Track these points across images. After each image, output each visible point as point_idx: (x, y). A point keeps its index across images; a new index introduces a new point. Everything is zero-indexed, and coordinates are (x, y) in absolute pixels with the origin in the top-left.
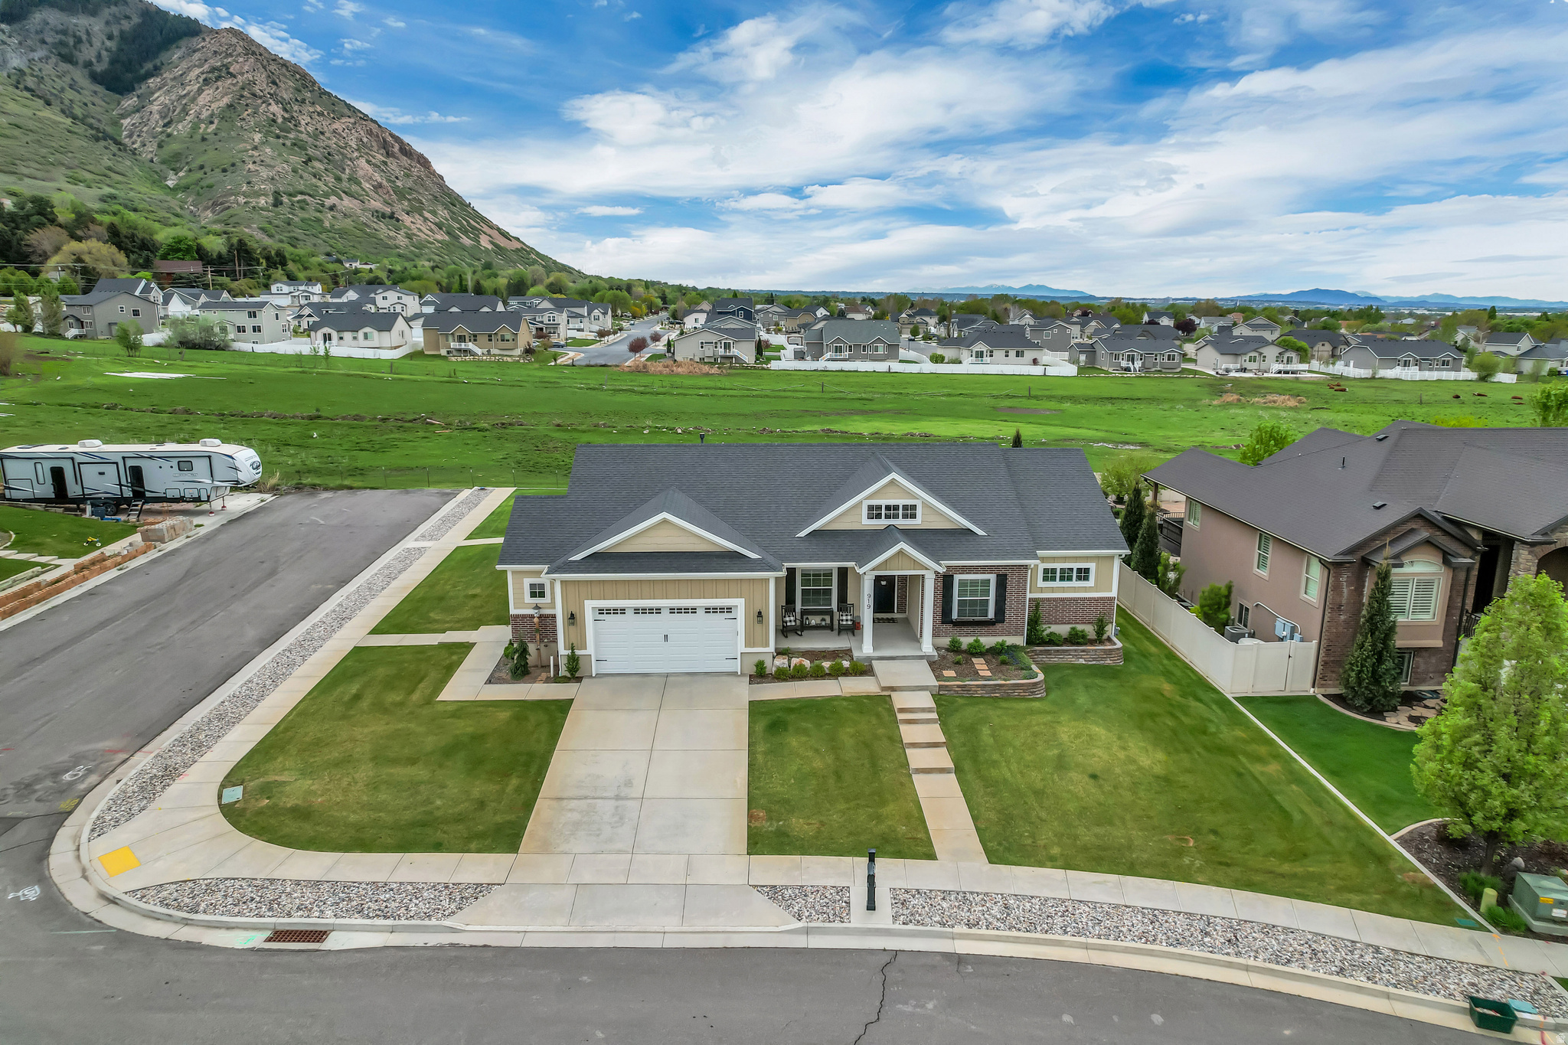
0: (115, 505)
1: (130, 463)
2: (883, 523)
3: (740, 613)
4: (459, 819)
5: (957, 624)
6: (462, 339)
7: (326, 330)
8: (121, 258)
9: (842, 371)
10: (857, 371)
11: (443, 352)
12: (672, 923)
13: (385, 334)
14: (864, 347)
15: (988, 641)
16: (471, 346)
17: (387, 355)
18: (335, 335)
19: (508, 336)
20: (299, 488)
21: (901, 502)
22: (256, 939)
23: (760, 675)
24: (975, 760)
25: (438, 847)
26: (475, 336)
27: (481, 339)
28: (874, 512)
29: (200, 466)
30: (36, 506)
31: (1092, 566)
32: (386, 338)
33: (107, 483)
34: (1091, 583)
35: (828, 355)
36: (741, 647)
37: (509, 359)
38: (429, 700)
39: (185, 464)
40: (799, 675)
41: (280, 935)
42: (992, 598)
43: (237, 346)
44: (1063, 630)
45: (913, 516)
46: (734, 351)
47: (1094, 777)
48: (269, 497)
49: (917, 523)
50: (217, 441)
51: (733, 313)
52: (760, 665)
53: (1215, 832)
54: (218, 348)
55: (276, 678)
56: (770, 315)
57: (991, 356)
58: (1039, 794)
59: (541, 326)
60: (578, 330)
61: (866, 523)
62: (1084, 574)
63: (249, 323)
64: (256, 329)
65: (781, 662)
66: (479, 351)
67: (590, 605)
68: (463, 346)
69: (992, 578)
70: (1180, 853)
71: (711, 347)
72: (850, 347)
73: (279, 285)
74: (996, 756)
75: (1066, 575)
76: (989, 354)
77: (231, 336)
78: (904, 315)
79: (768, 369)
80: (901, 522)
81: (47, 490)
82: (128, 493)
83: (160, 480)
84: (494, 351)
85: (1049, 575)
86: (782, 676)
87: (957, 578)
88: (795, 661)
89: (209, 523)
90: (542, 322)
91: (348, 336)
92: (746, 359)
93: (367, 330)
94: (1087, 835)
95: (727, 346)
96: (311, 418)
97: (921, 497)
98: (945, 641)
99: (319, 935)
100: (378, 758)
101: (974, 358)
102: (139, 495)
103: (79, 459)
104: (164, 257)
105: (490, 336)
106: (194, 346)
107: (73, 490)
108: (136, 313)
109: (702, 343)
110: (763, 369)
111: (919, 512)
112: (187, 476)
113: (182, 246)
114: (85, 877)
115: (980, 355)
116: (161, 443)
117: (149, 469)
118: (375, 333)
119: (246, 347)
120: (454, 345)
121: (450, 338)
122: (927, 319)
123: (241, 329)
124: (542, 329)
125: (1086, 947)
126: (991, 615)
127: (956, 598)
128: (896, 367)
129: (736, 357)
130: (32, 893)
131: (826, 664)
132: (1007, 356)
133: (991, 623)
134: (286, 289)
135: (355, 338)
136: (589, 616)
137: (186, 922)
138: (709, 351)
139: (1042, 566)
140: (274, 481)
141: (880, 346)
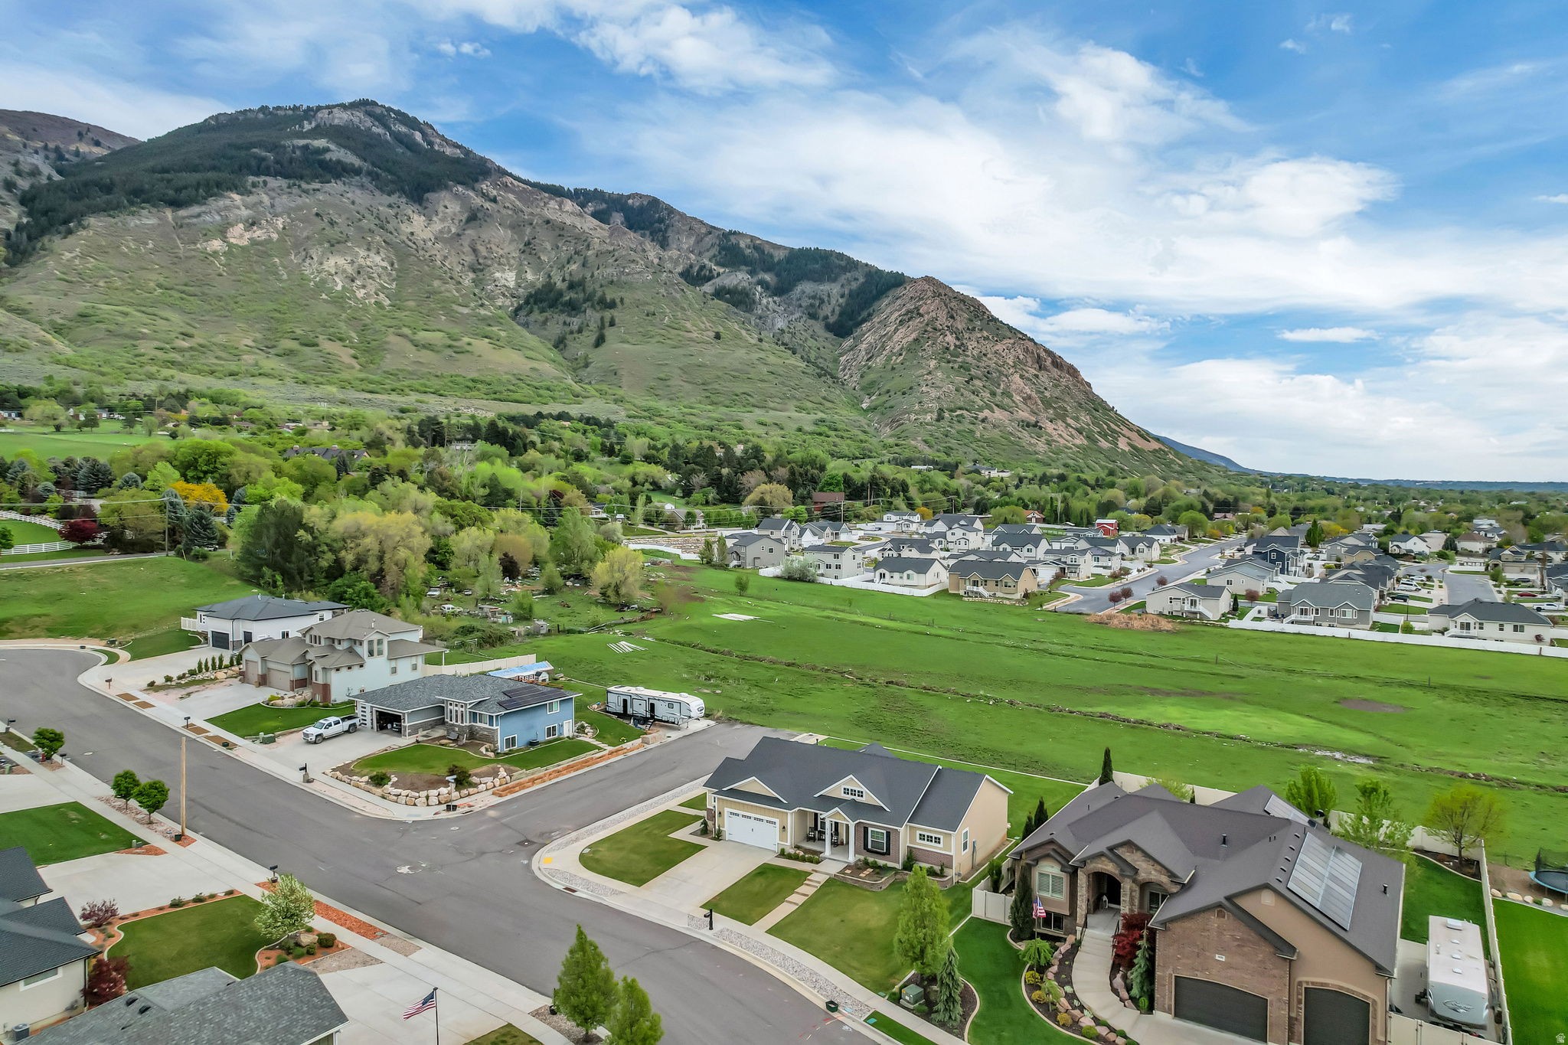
0: (645, 721)
1: (651, 700)
2: (849, 797)
3: (778, 825)
4: (634, 873)
5: (869, 851)
6: (975, 583)
7: (882, 571)
8: (790, 494)
9: (1298, 634)
11: (962, 592)
13: (922, 576)
14: (1332, 611)
15: (881, 862)
16: (981, 589)
18: (888, 574)
19: (1011, 583)
20: (730, 719)
21: (857, 789)
22: (561, 887)
23: (782, 854)
24: (811, 904)
25: (622, 880)
26: (986, 581)
27: (991, 584)
28: (846, 791)
29: (676, 706)
30: (615, 717)
31: (941, 837)
33: (641, 709)
34: (941, 845)
35: (1293, 617)
36: (777, 840)
39: (671, 705)
40: (796, 858)
41: (567, 889)
42: (885, 842)
43: (821, 579)
44: (926, 866)
45: (861, 796)
46: (1200, 608)
47: (843, 920)
48: (712, 723)
49: (862, 799)
50: (686, 695)
51: (1265, 555)
52: (783, 851)
55: (633, 815)
57: (1481, 628)
58: (814, 919)
59: (1064, 566)
60: (1105, 567)
61: (841, 795)
62: (938, 840)
63: (834, 562)
64: (838, 567)
65: (792, 851)
66: (986, 593)
67: (726, 810)
68: (975, 589)
69: (886, 832)
70: (827, 948)
71: (1179, 603)
72: (1317, 610)
73: (889, 515)
74: (821, 905)
75: (930, 839)
76: (1477, 626)
77: (820, 572)
79: (1226, 627)
80: (856, 798)
81: (620, 710)
82: (649, 715)
83: (661, 711)
84: (999, 594)
85: (922, 837)
86: (790, 857)
87: (870, 829)
88: (797, 851)
89: (674, 735)
90: (1065, 563)
91: (896, 575)
92: (1210, 615)
93: (910, 572)
94: (807, 935)
95: (1193, 603)
97: (864, 789)
98: (862, 858)
99: (574, 891)
101: (1457, 629)
102: (652, 717)
103: (633, 696)
104: (821, 490)
105: (997, 582)
107: (630, 711)
108: (771, 551)
109: (1171, 599)
111: (864, 794)
112: (671, 711)
113: (835, 481)
114: (539, 861)
115: (1466, 626)
116: (664, 692)
117: (657, 704)
118: (915, 575)
119: (827, 581)
121: (968, 582)
123: (828, 566)
124: (1064, 569)
126: (885, 850)
127: (870, 839)
128: (1358, 632)
130: (526, 862)
131: (806, 855)
132: (1501, 630)
133: (884, 854)
134: (894, 518)
135: (901, 578)
136: (726, 815)
137: (551, 879)
138: (1176, 607)
139: (918, 832)
140: (719, 714)
141: (1349, 611)
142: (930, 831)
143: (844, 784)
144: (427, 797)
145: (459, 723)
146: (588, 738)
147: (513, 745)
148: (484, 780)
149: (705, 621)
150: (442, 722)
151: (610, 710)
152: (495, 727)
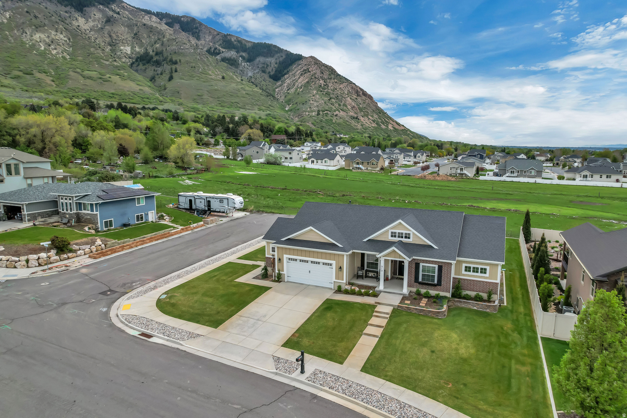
0: (204, 212)
1: (208, 199)
2: (397, 239)
3: (334, 266)
4: (209, 315)
5: (420, 283)
6: (358, 163)
7: (313, 159)
8: (262, 134)
9: (512, 181)
10: (519, 182)
11: (351, 168)
12: (239, 360)
13: (332, 161)
14: (525, 171)
15: (433, 292)
16: (361, 166)
17: (331, 168)
18: (315, 161)
19: (375, 163)
20: (258, 211)
21: (404, 232)
22: (135, 333)
23: (339, 290)
24: (390, 335)
25: (198, 322)
26: (363, 162)
27: (366, 164)
28: (394, 234)
29: (225, 201)
30: (184, 210)
31: (488, 268)
32: (332, 163)
33: (201, 205)
34: (487, 275)
35: (507, 175)
36: (334, 279)
37: (374, 172)
38: (232, 281)
39: (221, 200)
40: (353, 293)
41: (143, 334)
42: (436, 275)
43: (284, 164)
44: (473, 294)
45: (409, 238)
46: (465, 172)
47: (433, 352)
48: (248, 213)
49: (410, 241)
50: (231, 194)
51: (475, 156)
52: (339, 287)
53: (465, 385)
54: (278, 164)
55: (202, 267)
56: (496, 157)
57: (592, 177)
58: (403, 352)
59: (392, 159)
60: (408, 161)
61: (390, 239)
62: (484, 271)
63: (289, 156)
64: (291, 158)
65: (348, 287)
66: (363, 168)
67: (285, 256)
68: (358, 166)
69: (436, 266)
70: (441, 388)
71: (455, 170)
72: (518, 171)
73: (307, 143)
74: (400, 336)
75: (475, 270)
76: (590, 176)
77: (283, 160)
78: (562, 158)
79: (478, 180)
80: (404, 240)
81: (187, 206)
82: (207, 209)
83: (215, 205)
84: (369, 168)
85: (468, 269)
86: (347, 292)
87: (421, 265)
88: (353, 288)
89: (225, 220)
90: (393, 158)
91: (319, 161)
92: (469, 175)
93: (326, 159)
94: (407, 372)
95: (462, 169)
96: (283, 189)
97: (412, 231)
98: (414, 290)
99: (150, 336)
100: (205, 295)
101: (582, 178)
102: (209, 209)
103: (196, 197)
104: (275, 134)
105: (368, 163)
106: (271, 164)
107: (194, 207)
108: (257, 152)
109: (451, 168)
110: (476, 179)
111: (411, 236)
112: (221, 205)
113: (281, 130)
114: (118, 309)
115: (585, 176)
116: (217, 194)
117: (212, 201)
118: (329, 160)
119: (286, 164)
120: (355, 166)
121: (354, 163)
122: (576, 160)
123: (286, 158)
124: (392, 161)
125: (366, 408)
126: (436, 282)
127: (421, 273)
128: (539, 180)
129: (465, 174)
130: (105, 310)
131: (363, 291)
132: (601, 177)
133: (435, 285)
134: (309, 144)
135: (322, 162)
136: (285, 261)
137: (127, 325)
138: (453, 171)
139: (464, 265)
140: (251, 208)
141: (533, 171)
142: (477, 263)
143: (392, 228)
144: (27, 261)
145: (69, 211)
146: (167, 221)
147: (111, 225)
148: (83, 247)
149: (231, 174)
150: (57, 213)
151: (181, 207)
152: (95, 213)
